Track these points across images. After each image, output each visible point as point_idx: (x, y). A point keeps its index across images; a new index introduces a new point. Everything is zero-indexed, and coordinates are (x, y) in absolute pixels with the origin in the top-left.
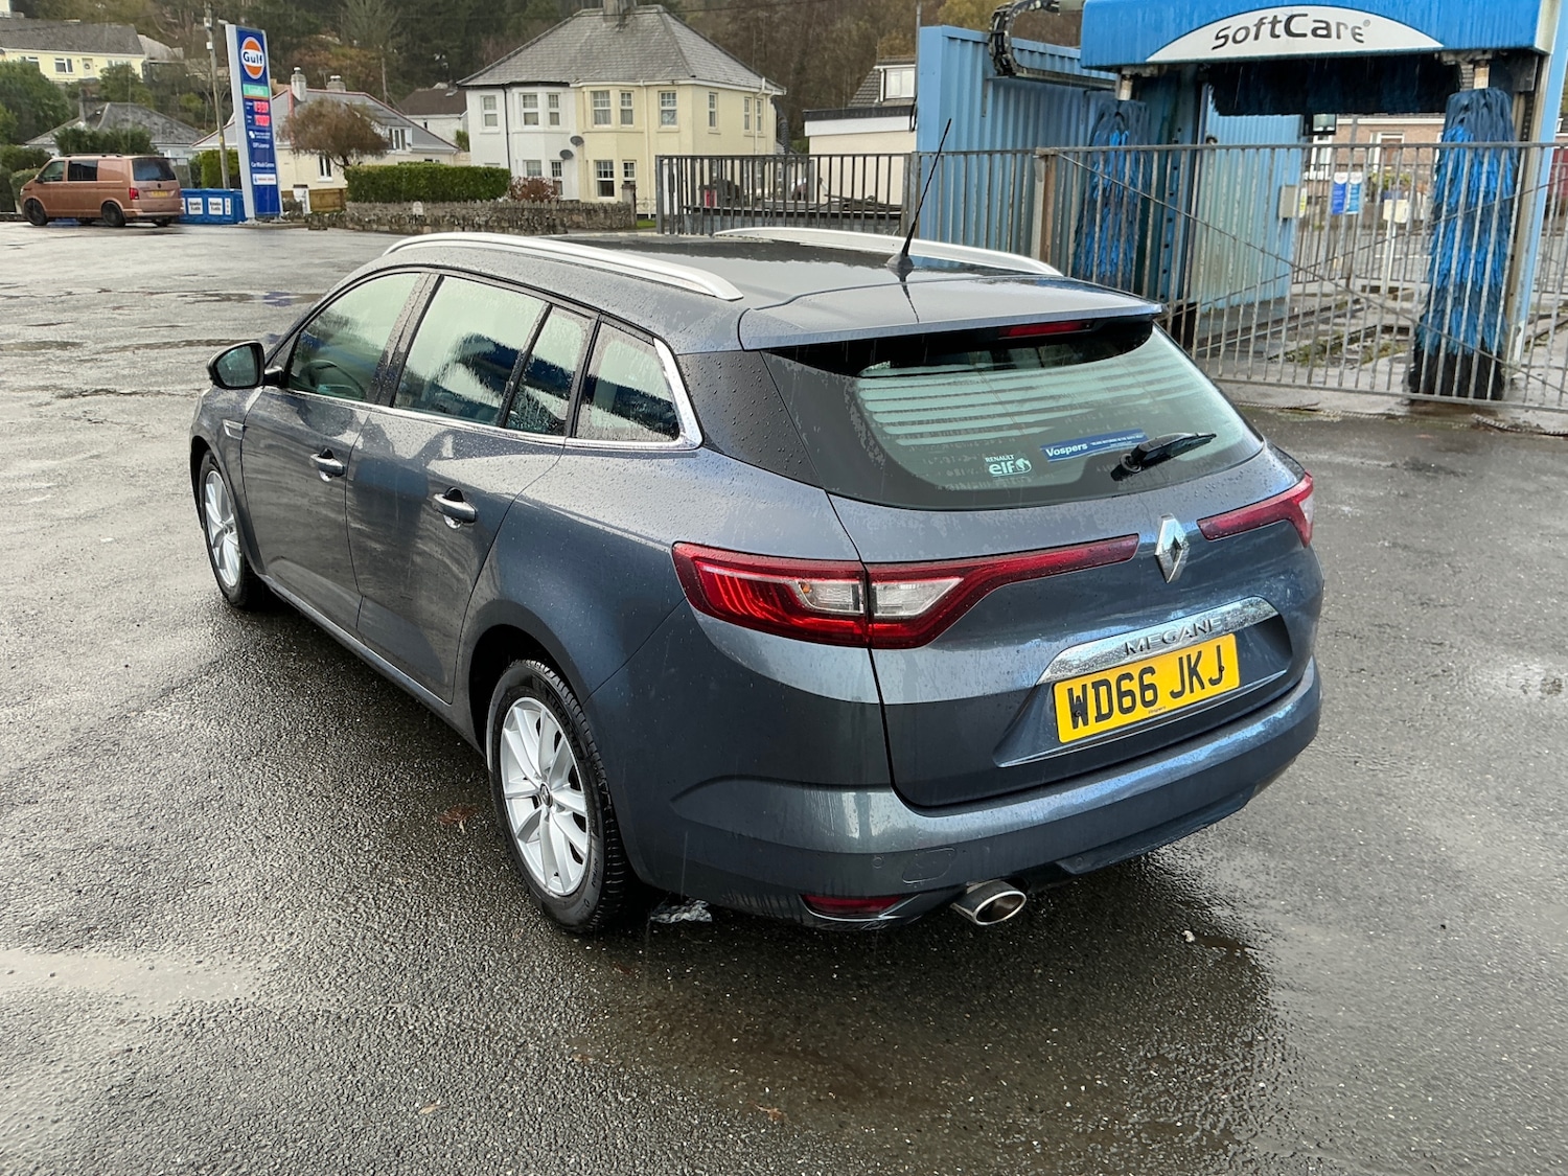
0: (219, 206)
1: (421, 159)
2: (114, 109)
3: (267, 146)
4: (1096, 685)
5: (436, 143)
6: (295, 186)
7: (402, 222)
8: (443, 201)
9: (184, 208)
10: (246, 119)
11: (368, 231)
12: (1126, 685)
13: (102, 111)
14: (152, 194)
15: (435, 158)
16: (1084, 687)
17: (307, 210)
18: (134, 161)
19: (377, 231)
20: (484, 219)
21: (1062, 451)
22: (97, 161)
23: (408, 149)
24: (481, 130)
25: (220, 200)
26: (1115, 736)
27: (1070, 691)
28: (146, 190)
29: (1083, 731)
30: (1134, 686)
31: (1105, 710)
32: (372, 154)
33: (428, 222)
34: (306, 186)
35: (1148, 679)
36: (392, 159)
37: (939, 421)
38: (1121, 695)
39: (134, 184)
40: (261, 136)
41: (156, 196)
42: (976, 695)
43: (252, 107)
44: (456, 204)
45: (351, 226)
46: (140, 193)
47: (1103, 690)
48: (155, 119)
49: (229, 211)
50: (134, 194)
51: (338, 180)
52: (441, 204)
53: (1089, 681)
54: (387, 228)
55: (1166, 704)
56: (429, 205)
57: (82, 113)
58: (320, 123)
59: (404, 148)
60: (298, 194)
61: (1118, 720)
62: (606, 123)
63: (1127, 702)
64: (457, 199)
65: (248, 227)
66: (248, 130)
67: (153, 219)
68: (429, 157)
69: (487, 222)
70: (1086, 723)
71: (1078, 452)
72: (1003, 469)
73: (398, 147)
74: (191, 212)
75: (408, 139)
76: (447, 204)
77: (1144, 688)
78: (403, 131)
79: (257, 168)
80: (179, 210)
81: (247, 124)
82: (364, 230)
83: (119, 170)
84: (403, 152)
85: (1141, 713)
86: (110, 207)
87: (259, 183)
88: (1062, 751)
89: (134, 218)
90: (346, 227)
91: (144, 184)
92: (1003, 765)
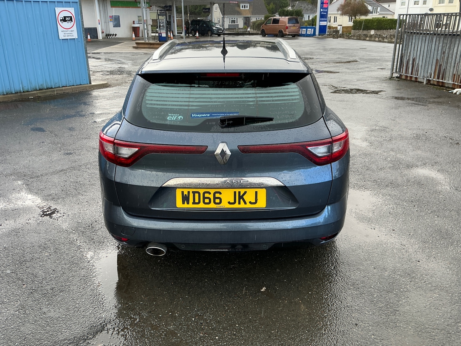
0: (310, 31)
1: (381, 16)
2: (299, 3)
3: (326, 13)
4: (194, 193)
5: (387, 11)
6: (339, 25)
7: (361, 36)
8: (381, 30)
9: (301, 32)
10: (321, 5)
11: (350, 39)
12: (207, 195)
13: (296, 4)
14: (292, 28)
15: (386, 16)
16: (189, 192)
17: (341, 32)
18: (288, 18)
19: (353, 39)
20: (386, 35)
21: (198, 115)
22: (280, 18)
23: (378, 13)
24: (400, 7)
25: (310, 30)
26: (200, 210)
27: (183, 192)
28: (290, 27)
29: (186, 206)
30: (211, 196)
31: (197, 201)
32: (364, 15)
33: (368, 36)
34: (341, 25)
35: (217, 195)
36: (370, 17)
37: (163, 101)
38: (204, 198)
39: (287, 25)
40: (325, 10)
41: (293, 28)
42: (140, 185)
43: (323, 2)
44: (384, 31)
45: (345, 37)
46: (289, 27)
47: (197, 195)
48: (309, 6)
49: (312, 33)
50: (287, 28)
51: (351, 24)
52: (380, 31)
53: (191, 191)
54: (356, 38)
55: (225, 205)
56: (376, 31)
57: (291, 5)
58: (349, 6)
59: (376, 13)
60: (339, 28)
61: (202, 205)
62: (443, 3)
63: (207, 201)
64: (385, 29)
65: (316, 38)
66: (321, 9)
67: (291, 35)
68: (384, 16)
69: (387, 36)
70: (188, 203)
71: (205, 117)
72: (172, 118)
73: (375, 13)
74: (302, 33)
75: (378, 10)
76: (382, 31)
77: (215, 198)
78: (377, 8)
79: (321, 20)
80: (298, 32)
81: (321, 7)
82: (349, 39)
83: (285, 21)
84: (376, 14)
85: (212, 205)
86: (281, 32)
87: (321, 24)
88: (177, 210)
89: (286, 35)
90: (344, 38)
91: (290, 25)
92: (153, 209)
